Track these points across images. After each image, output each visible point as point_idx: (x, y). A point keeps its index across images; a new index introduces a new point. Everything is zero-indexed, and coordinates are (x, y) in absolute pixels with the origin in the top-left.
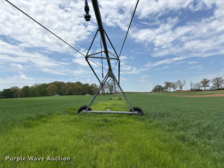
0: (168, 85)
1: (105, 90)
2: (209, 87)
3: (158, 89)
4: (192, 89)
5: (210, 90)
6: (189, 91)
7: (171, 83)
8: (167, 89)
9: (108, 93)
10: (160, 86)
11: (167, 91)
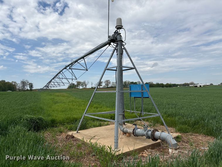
0: (79, 83)
1: (26, 87)
2: (102, 86)
3: (72, 86)
4: (92, 87)
5: (102, 88)
6: (90, 88)
7: (80, 82)
8: (78, 86)
9: (28, 90)
10: (73, 84)
11: (78, 88)
